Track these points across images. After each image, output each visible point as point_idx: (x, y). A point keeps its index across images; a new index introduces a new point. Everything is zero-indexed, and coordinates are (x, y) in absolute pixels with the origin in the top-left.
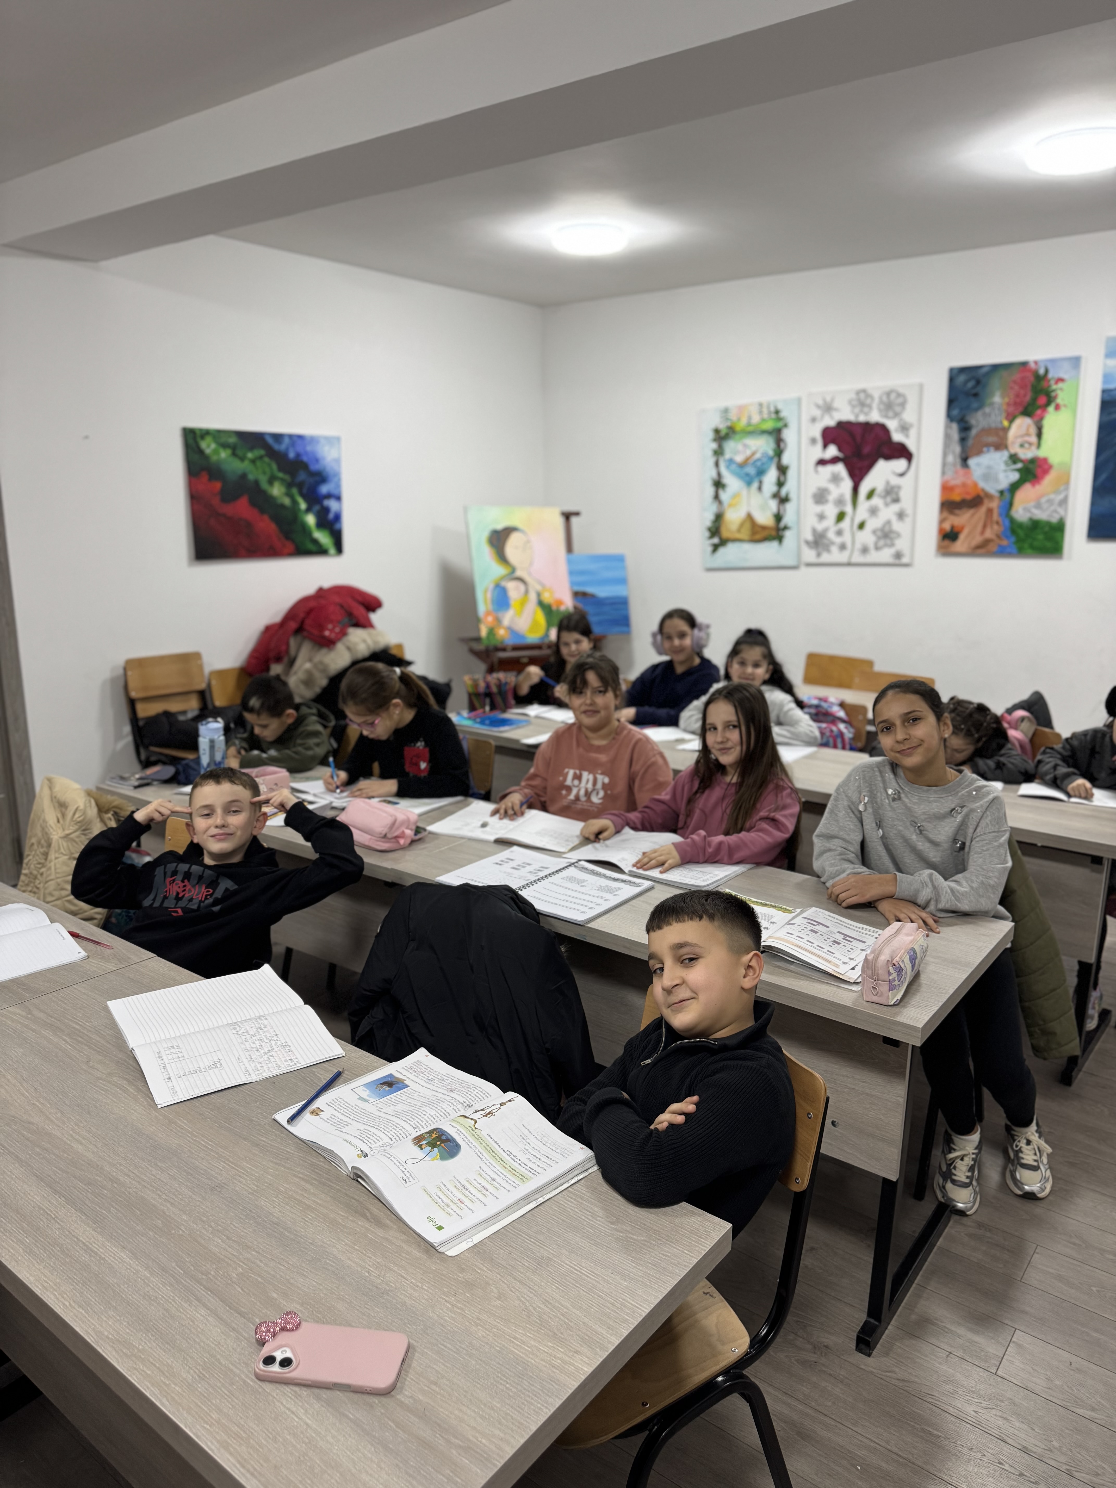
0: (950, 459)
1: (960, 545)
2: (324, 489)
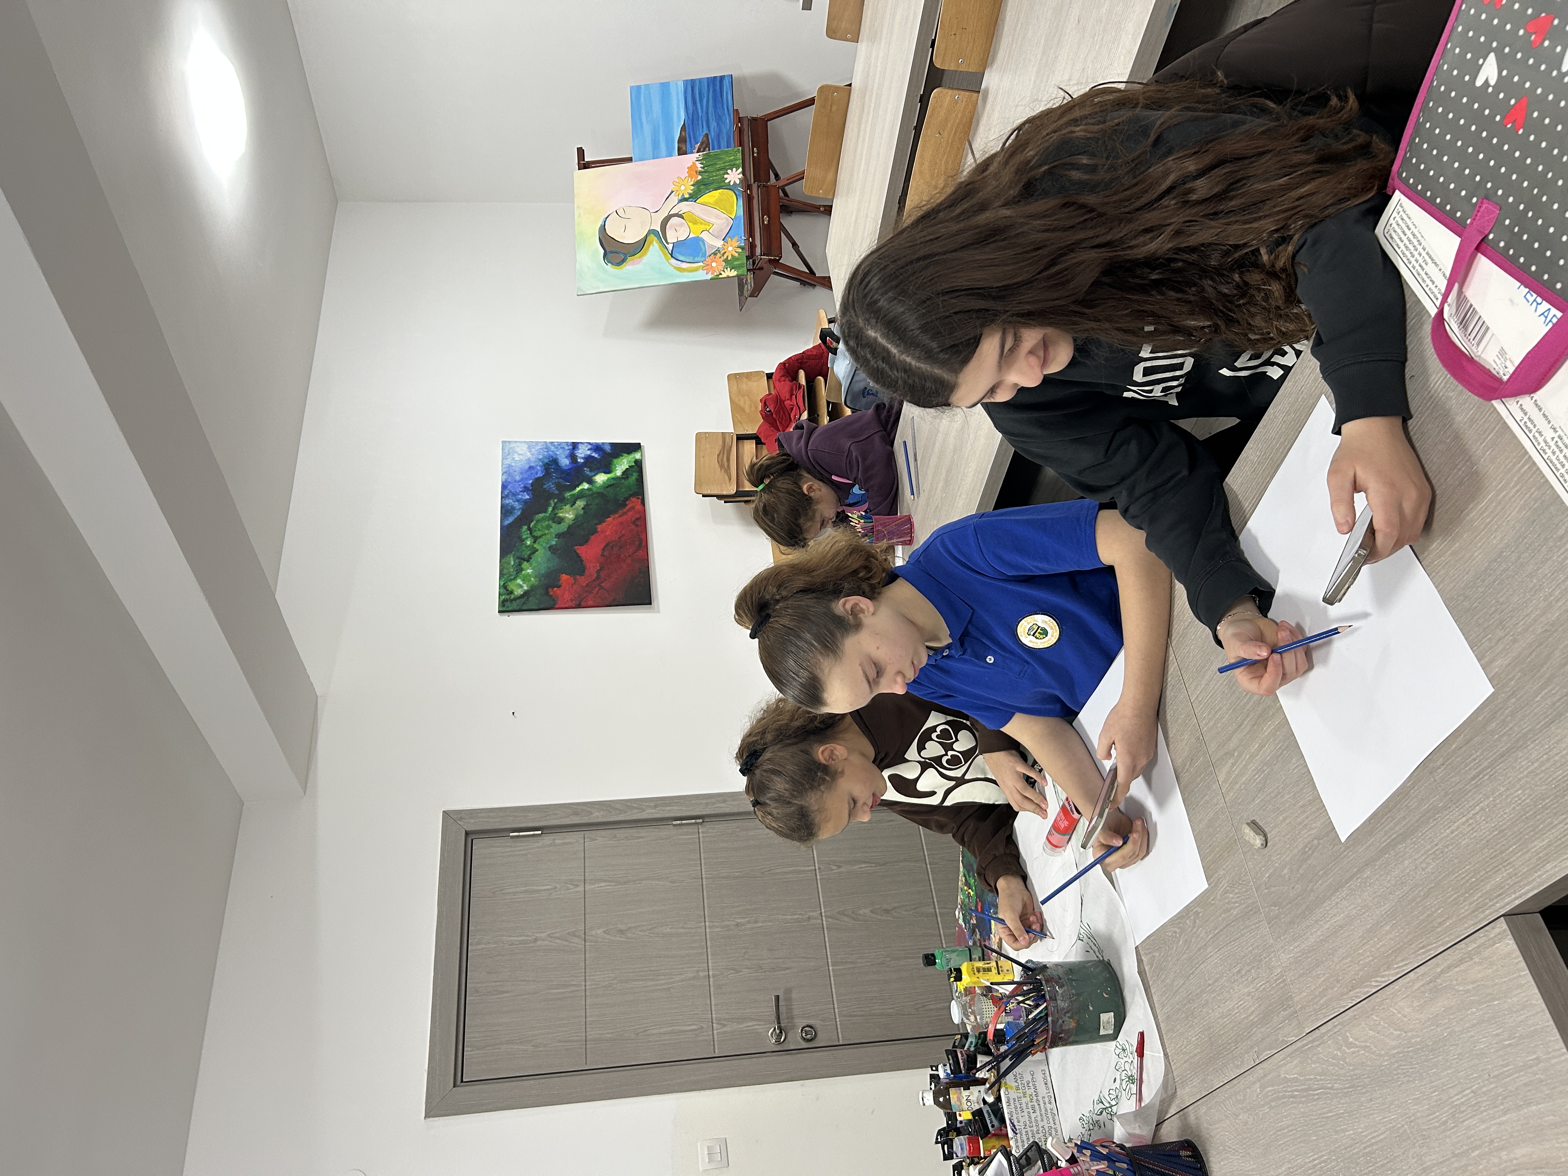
2: (565, 462)
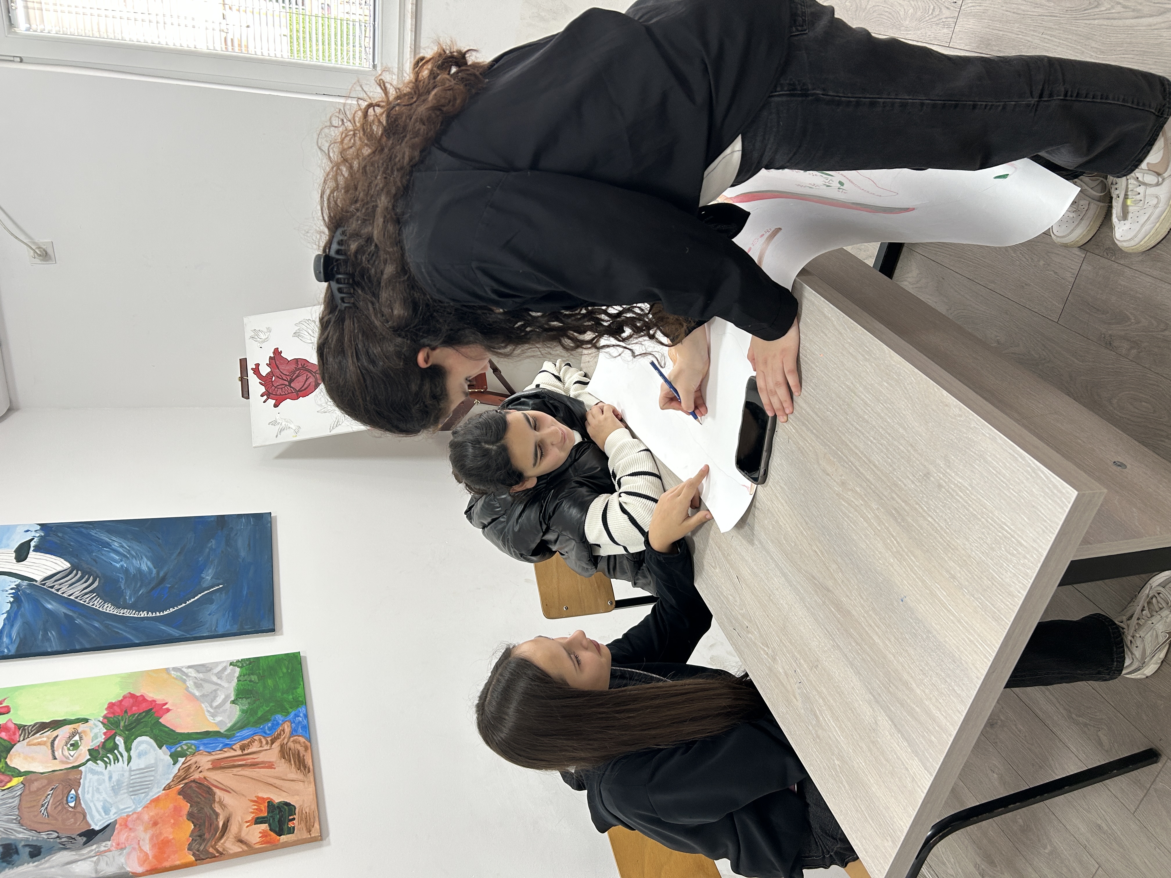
1: (300, 799)
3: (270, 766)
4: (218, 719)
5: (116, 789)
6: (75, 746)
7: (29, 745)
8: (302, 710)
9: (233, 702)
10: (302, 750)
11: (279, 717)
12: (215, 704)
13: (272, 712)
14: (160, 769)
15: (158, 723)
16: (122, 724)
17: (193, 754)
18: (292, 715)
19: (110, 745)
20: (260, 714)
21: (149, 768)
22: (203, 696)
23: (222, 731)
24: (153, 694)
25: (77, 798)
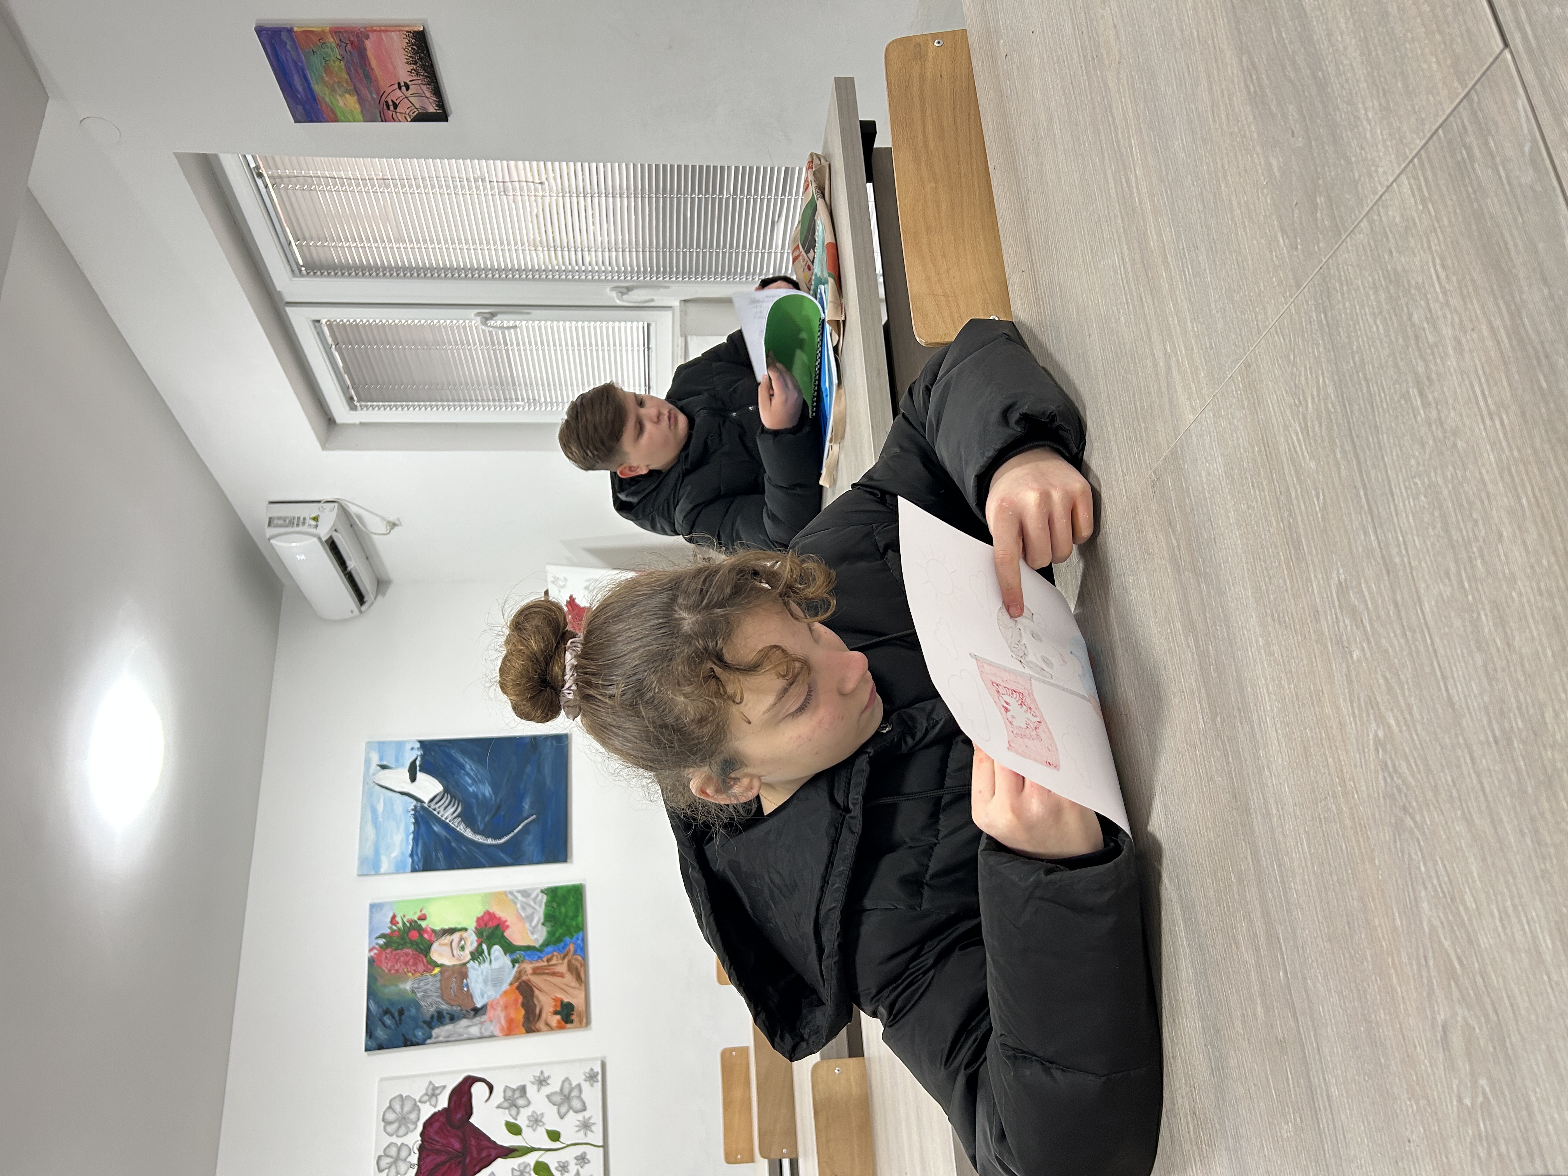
0: (474, 1031)
1: (577, 1001)
3: (562, 976)
4: (535, 936)
5: (485, 982)
6: (463, 948)
7: (440, 945)
8: (581, 934)
9: (543, 924)
10: (579, 965)
11: (568, 939)
12: (534, 923)
13: (563, 935)
14: (507, 970)
15: (503, 937)
16: (485, 934)
17: (523, 962)
18: (574, 938)
19: (480, 950)
20: (557, 935)
21: (501, 969)
22: (527, 917)
23: (537, 946)
24: (501, 913)
25: (467, 986)
